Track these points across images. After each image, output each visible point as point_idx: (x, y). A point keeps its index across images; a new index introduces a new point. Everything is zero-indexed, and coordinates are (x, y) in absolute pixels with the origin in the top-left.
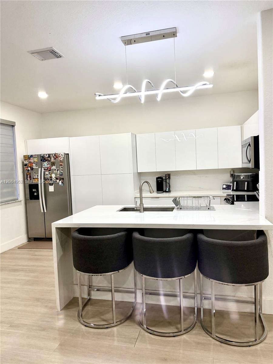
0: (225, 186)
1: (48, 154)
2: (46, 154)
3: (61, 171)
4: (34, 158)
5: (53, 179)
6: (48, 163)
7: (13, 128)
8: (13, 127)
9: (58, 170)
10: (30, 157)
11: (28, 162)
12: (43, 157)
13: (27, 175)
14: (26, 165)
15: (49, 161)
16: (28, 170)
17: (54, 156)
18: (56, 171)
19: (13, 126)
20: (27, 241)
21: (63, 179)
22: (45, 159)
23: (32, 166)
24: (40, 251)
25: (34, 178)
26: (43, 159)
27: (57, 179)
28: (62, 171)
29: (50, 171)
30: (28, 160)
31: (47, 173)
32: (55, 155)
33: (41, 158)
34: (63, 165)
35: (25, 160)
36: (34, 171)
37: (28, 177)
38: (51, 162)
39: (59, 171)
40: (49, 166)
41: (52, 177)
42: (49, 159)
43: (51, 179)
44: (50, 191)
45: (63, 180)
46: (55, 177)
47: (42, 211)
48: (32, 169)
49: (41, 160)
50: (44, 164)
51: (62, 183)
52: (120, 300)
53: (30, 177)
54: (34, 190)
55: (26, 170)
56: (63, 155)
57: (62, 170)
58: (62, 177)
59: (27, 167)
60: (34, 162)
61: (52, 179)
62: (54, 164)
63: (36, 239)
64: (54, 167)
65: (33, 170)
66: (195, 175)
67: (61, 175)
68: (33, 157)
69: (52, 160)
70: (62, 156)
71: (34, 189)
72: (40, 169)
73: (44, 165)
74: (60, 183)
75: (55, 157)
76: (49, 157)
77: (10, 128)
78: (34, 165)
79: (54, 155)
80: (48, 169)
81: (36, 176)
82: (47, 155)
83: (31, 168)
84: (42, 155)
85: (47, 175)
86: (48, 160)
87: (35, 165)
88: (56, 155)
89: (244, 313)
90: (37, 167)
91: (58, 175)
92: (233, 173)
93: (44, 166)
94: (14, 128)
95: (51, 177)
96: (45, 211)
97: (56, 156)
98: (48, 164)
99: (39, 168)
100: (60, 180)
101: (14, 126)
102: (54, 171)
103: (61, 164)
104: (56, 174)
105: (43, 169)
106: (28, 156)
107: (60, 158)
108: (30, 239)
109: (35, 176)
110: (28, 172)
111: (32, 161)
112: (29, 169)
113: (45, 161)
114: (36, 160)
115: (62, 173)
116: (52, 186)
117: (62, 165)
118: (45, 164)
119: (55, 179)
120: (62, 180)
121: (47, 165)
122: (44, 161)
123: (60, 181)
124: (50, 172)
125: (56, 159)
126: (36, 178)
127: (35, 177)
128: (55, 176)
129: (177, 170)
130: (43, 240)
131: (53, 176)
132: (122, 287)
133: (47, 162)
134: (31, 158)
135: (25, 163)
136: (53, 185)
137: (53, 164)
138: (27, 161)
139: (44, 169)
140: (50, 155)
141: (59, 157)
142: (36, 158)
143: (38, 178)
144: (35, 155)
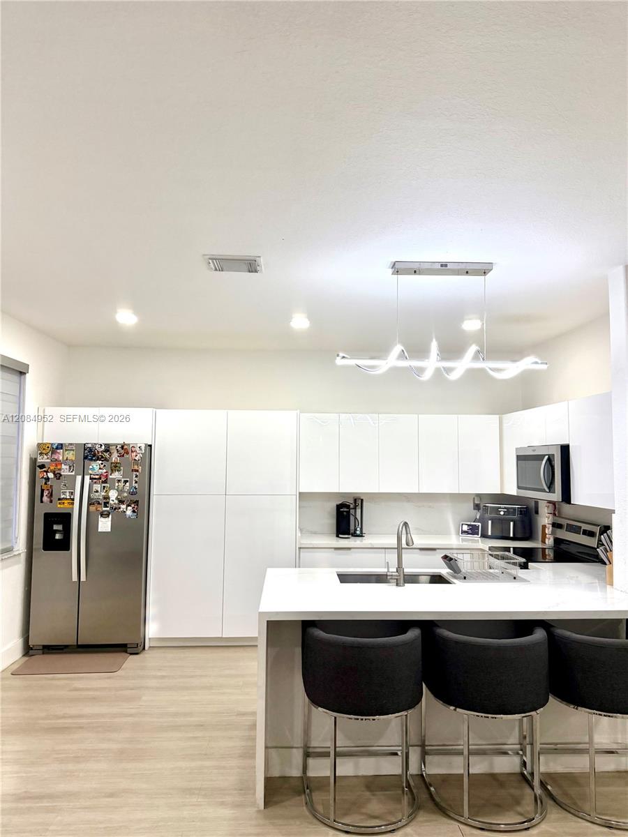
0: (465, 528)
1: (105, 445)
2: (100, 442)
3: (134, 484)
4: (66, 450)
5: (111, 502)
6: (102, 464)
7: (23, 377)
8: (20, 377)
9: (126, 482)
10: (57, 448)
11: (49, 461)
12: (90, 450)
13: (42, 491)
14: (42, 466)
15: (106, 460)
16: (48, 479)
17: (120, 449)
18: (122, 484)
19: (22, 373)
20: (21, 656)
21: (136, 502)
22: (94, 455)
23: (60, 469)
24: (82, 678)
25: (59, 499)
26: (90, 454)
27: (121, 502)
28: (136, 485)
29: (106, 483)
30: (50, 454)
31: (97, 487)
32: (122, 447)
33: (86, 451)
34: (140, 470)
35: (41, 454)
36: (63, 482)
37: (45, 494)
38: (109, 463)
39: (128, 484)
40: (105, 471)
41: (109, 498)
42: (107, 455)
43: (105, 503)
44: (99, 530)
45: (137, 505)
46: (117, 498)
47: (75, 578)
48: (58, 476)
49: (85, 458)
50: (91, 467)
51: (134, 512)
52: (372, 773)
53: (51, 495)
54: (56, 527)
55: (43, 478)
56: (143, 448)
57: (136, 482)
58: (134, 498)
59: (45, 471)
60: (66, 461)
61: (108, 503)
62: (117, 468)
63: (49, 649)
64: (116, 475)
65: (59, 479)
66: (409, 501)
67: (133, 494)
68: (64, 448)
69: (115, 457)
70: (141, 450)
71: (58, 523)
72: (79, 478)
73: (93, 469)
74: (129, 512)
75: (122, 452)
76: (107, 450)
77: (15, 378)
78: (63, 466)
79: (119, 446)
80: (100, 478)
81: (68, 494)
82: (101, 446)
83: (54, 474)
84: (90, 446)
85: (97, 492)
86: (102, 457)
87: (68, 467)
88: (125, 447)
89: (607, 774)
90: (73, 473)
91: (125, 494)
92: (481, 503)
93: (90, 472)
94: (25, 379)
95: (106, 498)
96: (83, 578)
97: (124, 449)
98: (102, 466)
99: (77, 474)
100: (128, 505)
101: (25, 373)
102: (117, 484)
103: (136, 467)
104: (120, 491)
105: (87, 478)
106: (52, 444)
107: (134, 454)
108: (32, 649)
109: (64, 493)
110: (46, 484)
111: (61, 458)
112: (51, 475)
113: (95, 460)
114: (71, 455)
115: (136, 489)
116: (107, 519)
117: (137, 471)
118: (95, 466)
119: (116, 502)
120: (133, 505)
121: (100, 469)
122: (91, 460)
123: (129, 508)
124: (104, 487)
125: (123, 456)
126: (66, 499)
127: (62, 496)
128: (116, 495)
129: (381, 491)
130: (65, 650)
131: (113, 495)
132: (376, 745)
133: (100, 462)
134: (58, 451)
135: (39, 461)
136: (108, 516)
137: (115, 467)
138: (46, 457)
139: (90, 479)
140: (109, 447)
141: (132, 451)
142: (73, 450)
143: (73, 499)
144: (71, 444)
